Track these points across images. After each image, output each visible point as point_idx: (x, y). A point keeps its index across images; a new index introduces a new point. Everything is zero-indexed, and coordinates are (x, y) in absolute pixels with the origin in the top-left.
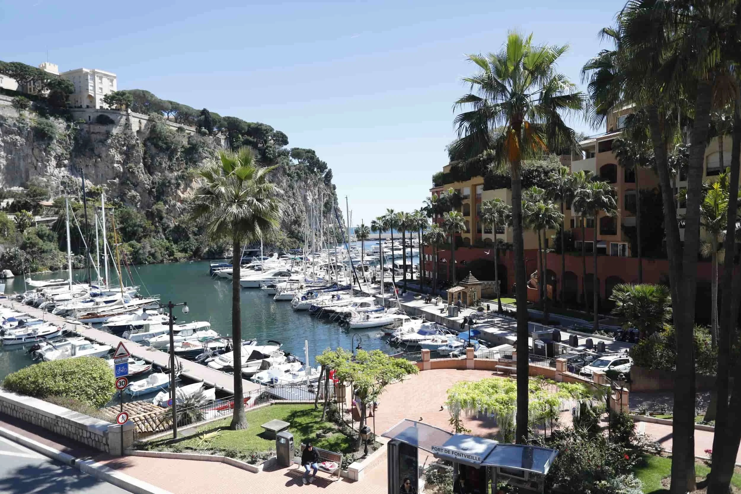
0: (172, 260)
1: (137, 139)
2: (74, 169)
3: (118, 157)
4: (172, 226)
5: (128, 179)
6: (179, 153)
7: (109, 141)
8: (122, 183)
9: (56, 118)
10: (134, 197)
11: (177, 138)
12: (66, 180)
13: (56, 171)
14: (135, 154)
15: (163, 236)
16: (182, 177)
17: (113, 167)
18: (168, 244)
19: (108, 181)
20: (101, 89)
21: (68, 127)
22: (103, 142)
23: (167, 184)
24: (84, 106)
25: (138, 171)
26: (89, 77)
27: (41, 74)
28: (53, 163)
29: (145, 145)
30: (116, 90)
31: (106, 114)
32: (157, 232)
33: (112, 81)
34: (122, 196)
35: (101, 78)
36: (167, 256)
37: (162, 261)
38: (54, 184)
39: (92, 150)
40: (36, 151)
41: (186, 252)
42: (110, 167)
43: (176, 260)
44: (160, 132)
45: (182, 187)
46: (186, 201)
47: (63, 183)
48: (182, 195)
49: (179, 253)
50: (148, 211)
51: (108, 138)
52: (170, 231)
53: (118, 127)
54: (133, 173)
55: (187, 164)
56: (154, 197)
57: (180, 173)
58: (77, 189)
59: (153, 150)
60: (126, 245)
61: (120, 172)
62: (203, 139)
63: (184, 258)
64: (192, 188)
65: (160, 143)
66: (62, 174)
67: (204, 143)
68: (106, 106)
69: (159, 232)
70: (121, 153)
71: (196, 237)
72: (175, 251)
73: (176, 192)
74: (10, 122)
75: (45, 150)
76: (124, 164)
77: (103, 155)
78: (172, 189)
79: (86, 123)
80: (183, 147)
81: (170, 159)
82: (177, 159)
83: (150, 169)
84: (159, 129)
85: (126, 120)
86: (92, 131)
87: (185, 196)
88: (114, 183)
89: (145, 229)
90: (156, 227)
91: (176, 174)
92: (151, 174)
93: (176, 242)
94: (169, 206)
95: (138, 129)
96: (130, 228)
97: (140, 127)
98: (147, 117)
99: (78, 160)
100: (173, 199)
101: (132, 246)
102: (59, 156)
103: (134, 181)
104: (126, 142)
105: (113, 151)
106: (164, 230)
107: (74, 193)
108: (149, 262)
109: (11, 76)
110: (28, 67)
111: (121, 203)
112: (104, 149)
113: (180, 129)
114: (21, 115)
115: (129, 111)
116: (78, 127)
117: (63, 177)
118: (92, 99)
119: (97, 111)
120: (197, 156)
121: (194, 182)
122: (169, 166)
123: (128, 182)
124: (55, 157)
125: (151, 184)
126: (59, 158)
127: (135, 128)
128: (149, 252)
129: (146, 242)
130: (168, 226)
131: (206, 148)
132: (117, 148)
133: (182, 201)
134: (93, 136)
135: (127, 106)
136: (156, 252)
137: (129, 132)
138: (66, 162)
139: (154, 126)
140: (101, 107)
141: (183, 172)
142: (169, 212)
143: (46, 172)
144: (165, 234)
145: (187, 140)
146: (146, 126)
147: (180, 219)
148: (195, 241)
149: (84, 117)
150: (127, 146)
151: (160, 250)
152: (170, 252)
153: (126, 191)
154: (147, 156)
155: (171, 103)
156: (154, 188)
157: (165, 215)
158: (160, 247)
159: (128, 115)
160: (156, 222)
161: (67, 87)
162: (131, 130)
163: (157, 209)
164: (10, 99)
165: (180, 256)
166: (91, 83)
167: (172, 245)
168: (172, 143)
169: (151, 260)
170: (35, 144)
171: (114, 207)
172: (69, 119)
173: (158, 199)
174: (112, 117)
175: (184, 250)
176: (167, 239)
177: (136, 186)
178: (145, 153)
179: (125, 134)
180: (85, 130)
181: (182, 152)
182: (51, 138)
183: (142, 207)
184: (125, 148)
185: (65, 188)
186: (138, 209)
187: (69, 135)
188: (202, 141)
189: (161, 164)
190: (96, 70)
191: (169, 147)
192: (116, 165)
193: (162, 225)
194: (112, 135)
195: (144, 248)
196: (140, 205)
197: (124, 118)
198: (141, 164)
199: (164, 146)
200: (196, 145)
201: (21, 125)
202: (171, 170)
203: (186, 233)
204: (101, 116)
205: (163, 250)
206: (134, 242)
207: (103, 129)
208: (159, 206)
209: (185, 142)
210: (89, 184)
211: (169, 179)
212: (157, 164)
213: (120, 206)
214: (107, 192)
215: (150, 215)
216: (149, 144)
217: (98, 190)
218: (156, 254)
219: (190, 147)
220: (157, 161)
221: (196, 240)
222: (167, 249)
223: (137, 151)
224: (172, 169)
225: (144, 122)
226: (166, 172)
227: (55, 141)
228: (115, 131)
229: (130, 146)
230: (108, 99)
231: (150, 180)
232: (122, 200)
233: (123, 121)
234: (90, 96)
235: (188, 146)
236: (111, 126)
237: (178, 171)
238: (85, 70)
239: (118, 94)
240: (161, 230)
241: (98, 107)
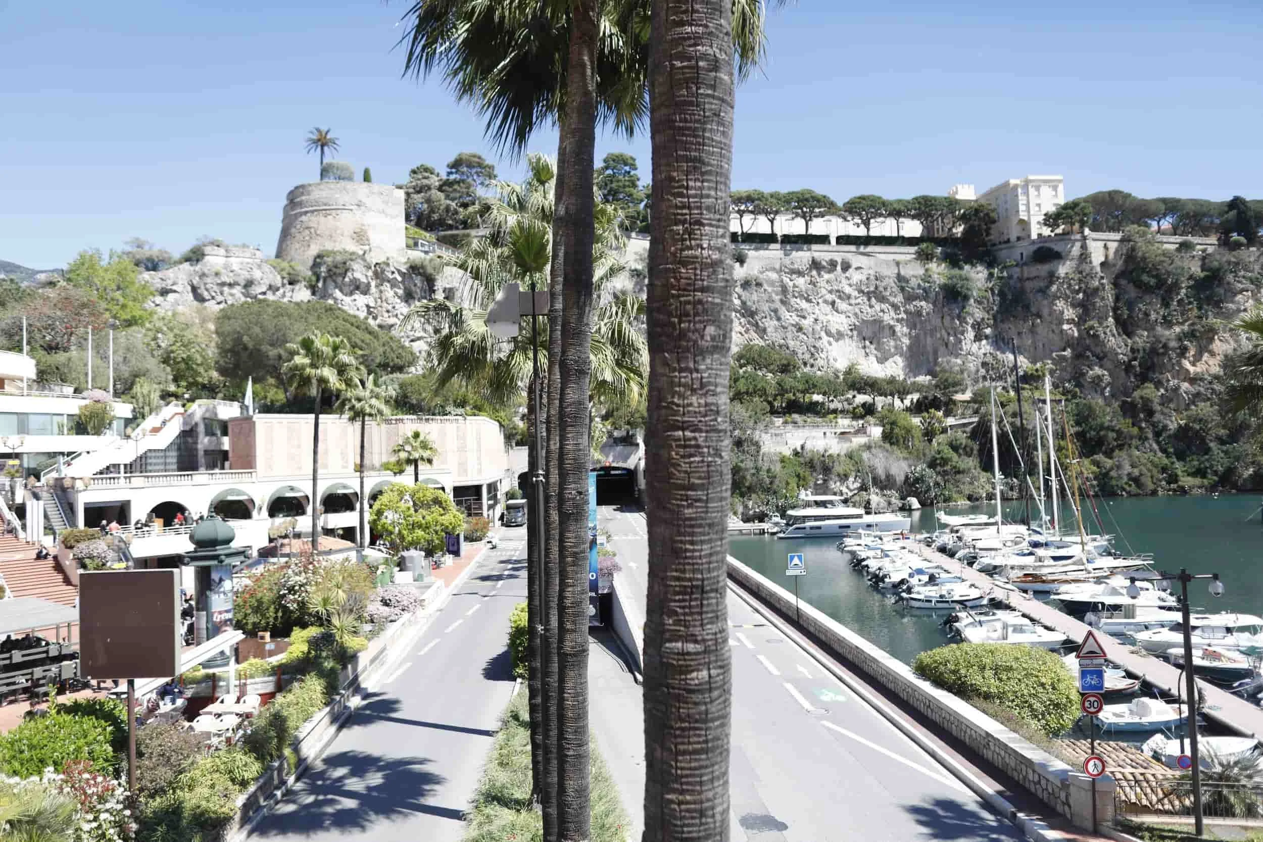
0: (1175, 490)
1: (1102, 278)
2: (1001, 341)
3: (1070, 313)
4: (1173, 426)
5: (1088, 348)
6: (1183, 291)
7: (1054, 288)
8: (1079, 356)
9: (973, 265)
10: (1099, 378)
11: (1178, 262)
12: (989, 359)
13: (975, 346)
14: (1099, 303)
15: (1155, 446)
16: (1191, 335)
17: (1062, 331)
18: (1165, 461)
19: (1054, 354)
20: (1039, 205)
21: (991, 275)
22: (1043, 291)
23: (1161, 351)
24: (1013, 238)
25: (1105, 333)
26: (1020, 190)
27: (952, 204)
28: (971, 334)
29: (1115, 284)
30: (1062, 201)
31: (1047, 245)
32: (1143, 439)
33: (1055, 188)
34: (1078, 378)
35: (1038, 188)
36: (1164, 483)
37: (1154, 493)
38: (972, 366)
39: (1027, 307)
40: (947, 319)
41: (1204, 476)
42: (1057, 331)
43: (1183, 491)
44: (1144, 259)
45: (1192, 353)
46: (1202, 380)
47: (984, 364)
48: (1192, 369)
49: (1190, 478)
50: (1124, 402)
51: (1051, 283)
52: (1169, 436)
53: (1068, 263)
54: (1096, 336)
55: (1200, 308)
56: (1136, 376)
57: (1186, 328)
58: (1005, 372)
59: (1132, 292)
60: (1086, 462)
61: (1073, 337)
62: (1234, 256)
63: (1199, 487)
64: (1212, 354)
65: (1145, 278)
66: (983, 351)
67: (1237, 264)
68: (1046, 231)
69: (1147, 438)
70: (1074, 306)
71: (1224, 448)
72: (1180, 473)
73: (1179, 363)
74: (914, 282)
75: (959, 317)
76: (1079, 322)
77: (1045, 312)
78: (1170, 359)
79: (1017, 265)
80: (1191, 277)
81: (1166, 304)
82: (1180, 302)
83: (1126, 327)
84: (1140, 254)
85: (1082, 247)
86: (1026, 275)
87: (1198, 369)
88: (1064, 358)
89: (1119, 432)
90: (1141, 428)
91: (1177, 329)
92: (1129, 335)
93: (1181, 456)
94: (1166, 390)
95: (1103, 259)
96: (1093, 433)
97: (1106, 257)
98: (1118, 236)
99: (1006, 326)
100: (1173, 378)
101: (1097, 464)
102: (979, 324)
103: (1098, 350)
104: (1083, 285)
105: (1060, 305)
106: (1157, 434)
107: (1000, 378)
108: (1128, 493)
109: (913, 217)
110: (935, 199)
111: (1077, 389)
112: (1045, 302)
113: (1185, 247)
114: (927, 270)
115: (1087, 231)
116: (1005, 274)
117: (985, 354)
118: (1024, 225)
119: (1034, 242)
120: (1222, 291)
121: (1217, 342)
122: (1164, 317)
123: (1088, 353)
124: (973, 326)
125: (1129, 353)
126: (978, 327)
127: (1097, 257)
128: (1129, 474)
129: (1122, 457)
130: (1165, 428)
131: (1242, 273)
132: (1066, 298)
133: (1193, 380)
134: (1029, 285)
135: (1083, 224)
136: (1141, 475)
137: (1086, 268)
138: (988, 331)
139: (1133, 249)
140: (1040, 235)
141: (1193, 324)
142: (1165, 401)
143: (961, 349)
144: (1158, 443)
145: (1200, 263)
146: (1117, 251)
147: (1189, 413)
148: (1222, 455)
149: (1011, 256)
150: (1085, 292)
151: (1149, 470)
152: (1170, 476)
153: (1085, 369)
154: (1120, 305)
155: (1164, 201)
156: (1135, 359)
157: (1159, 408)
158: (1149, 465)
159: (1085, 238)
160: (1141, 421)
161: (987, 214)
162: (1091, 262)
163: (1142, 398)
164: (913, 249)
165: (1190, 484)
166: (1022, 200)
167: (1173, 463)
168: (1168, 273)
169: (1133, 488)
170: (946, 309)
171: (1064, 398)
172: (990, 265)
173: (1143, 378)
174: (1057, 247)
175: (1200, 473)
176: (1164, 451)
177: (1101, 359)
178: (1117, 299)
179: (1081, 273)
180: (1015, 276)
181: (1188, 287)
182: (966, 298)
183: (1113, 395)
184: (1081, 296)
185: (987, 371)
186: (1105, 398)
187: (992, 289)
188: (1233, 260)
189: (1147, 314)
190: (1031, 177)
191: (1161, 283)
192: (1065, 327)
193: (1153, 425)
194: (1058, 278)
195: (1119, 467)
196: (1110, 392)
197: (1078, 244)
198: (1111, 320)
199: (1153, 282)
200: (1218, 270)
201: (927, 285)
202: (1168, 323)
203: (1203, 440)
204: (1040, 249)
205: (1155, 471)
206: (1099, 457)
207: (1043, 269)
208: (1145, 391)
209: (1196, 268)
210: (1024, 363)
211: (1163, 340)
212: (1140, 316)
213: (1075, 396)
214: (1052, 373)
215: (1129, 409)
216: (1123, 282)
217: (1037, 370)
218: (1143, 479)
219: (1206, 277)
220: (1140, 310)
221: (1226, 452)
222: (1164, 470)
223: (1103, 299)
224: (1170, 322)
225: (1113, 246)
226: (1159, 328)
227: (972, 301)
228: (1064, 269)
229: (1089, 291)
230: (1051, 220)
231: (1126, 345)
232: (1079, 385)
233: (1076, 250)
234: (1022, 222)
235: (1202, 275)
236: (1056, 262)
237: (1182, 324)
238: (1013, 182)
239: (1066, 207)
240: (1150, 435)
241: (1034, 236)
